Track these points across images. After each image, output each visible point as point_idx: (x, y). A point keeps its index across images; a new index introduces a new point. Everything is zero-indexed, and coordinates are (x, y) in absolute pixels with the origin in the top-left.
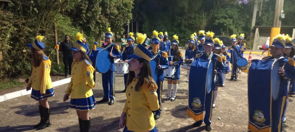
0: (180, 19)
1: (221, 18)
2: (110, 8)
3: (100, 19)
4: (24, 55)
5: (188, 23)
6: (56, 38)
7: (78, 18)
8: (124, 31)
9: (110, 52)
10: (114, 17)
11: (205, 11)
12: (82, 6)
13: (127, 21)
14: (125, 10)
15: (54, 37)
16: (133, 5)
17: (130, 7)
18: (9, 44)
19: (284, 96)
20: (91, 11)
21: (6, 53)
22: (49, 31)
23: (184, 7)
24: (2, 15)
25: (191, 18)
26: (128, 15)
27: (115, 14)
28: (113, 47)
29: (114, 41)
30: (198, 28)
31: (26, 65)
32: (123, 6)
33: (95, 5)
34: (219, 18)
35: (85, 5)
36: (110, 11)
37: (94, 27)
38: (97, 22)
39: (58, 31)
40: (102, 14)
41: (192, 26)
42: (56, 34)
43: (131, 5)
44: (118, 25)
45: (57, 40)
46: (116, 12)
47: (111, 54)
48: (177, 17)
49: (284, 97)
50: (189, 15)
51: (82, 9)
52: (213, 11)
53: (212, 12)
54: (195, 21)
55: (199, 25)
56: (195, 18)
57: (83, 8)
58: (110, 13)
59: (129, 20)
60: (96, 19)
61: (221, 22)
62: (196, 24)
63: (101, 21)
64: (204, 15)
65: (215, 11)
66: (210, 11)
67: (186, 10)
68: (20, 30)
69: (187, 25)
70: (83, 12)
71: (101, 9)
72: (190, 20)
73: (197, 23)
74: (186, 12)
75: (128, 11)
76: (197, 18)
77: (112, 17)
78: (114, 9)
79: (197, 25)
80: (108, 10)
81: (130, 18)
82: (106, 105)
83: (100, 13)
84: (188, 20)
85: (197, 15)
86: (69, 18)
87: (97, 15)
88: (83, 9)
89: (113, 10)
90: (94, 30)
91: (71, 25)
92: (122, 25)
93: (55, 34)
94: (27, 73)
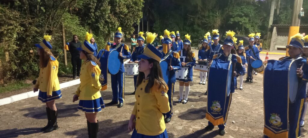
0: (193, 17)
1: (236, 16)
2: (119, 6)
3: (109, 18)
4: (31, 55)
5: (201, 22)
6: (64, 38)
7: (87, 17)
8: (134, 30)
9: (120, 52)
10: (123, 16)
11: (219, 9)
12: (90, 4)
13: (137, 20)
14: (135, 8)
15: (62, 37)
16: (143, 4)
17: (140, 5)
18: (15, 44)
19: (302, 98)
20: (99, 9)
21: (13, 54)
22: (56, 31)
23: (197, 5)
24: (8, 15)
25: (204, 17)
26: (138, 14)
27: (125, 12)
28: (122, 47)
29: (123, 41)
30: (212, 27)
31: (33, 66)
32: (132, 4)
33: (103, 4)
34: (234, 16)
35: (94, 3)
36: (120, 9)
37: (103, 27)
38: (106, 22)
39: (66, 31)
40: (111, 13)
41: (206, 25)
42: (64, 34)
43: (142, 3)
44: (128, 24)
45: (64, 40)
46: (126, 10)
47: (121, 54)
48: (189, 15)
49: (302, 100)
50: (203, 14)
51: (90, 8)
52: (228, 9)
53: (226, 10)
54: (209, 19)
55: (212, 23)
56: (209, 17)
57: (91, 6)
58: (120, 11)
59: (139, 19)
60: (105, 18)
61: (236, 21)
62: (209, 23)
63: (110, 20)
64: (219, 14)
65: (230, 9)
66: (225, 9)
67: (199, 8)
68: (26, 30)
69: (200, 24)
70: (92, 11)
71: (110, 7)
72: (204, 19)
73: (211, 22)
74: (199, 10)
75: (138, 9)
76: (211, 17)
77: (121, 16)
78: (124, 8)
79: (211, 23)
80: (117, 8)
81: (140, 17)
82: (115, 108)
83: (109, 12)
84: (202, 19)
85: (211, 14)
86: (77, 17)
87: (105, 14)
88: (92, 8)
89: (122, 9)
90: (103, 30)
91: (79, 24)
92: (132, 24)
93: (62, 34)
94: (34, 75)
